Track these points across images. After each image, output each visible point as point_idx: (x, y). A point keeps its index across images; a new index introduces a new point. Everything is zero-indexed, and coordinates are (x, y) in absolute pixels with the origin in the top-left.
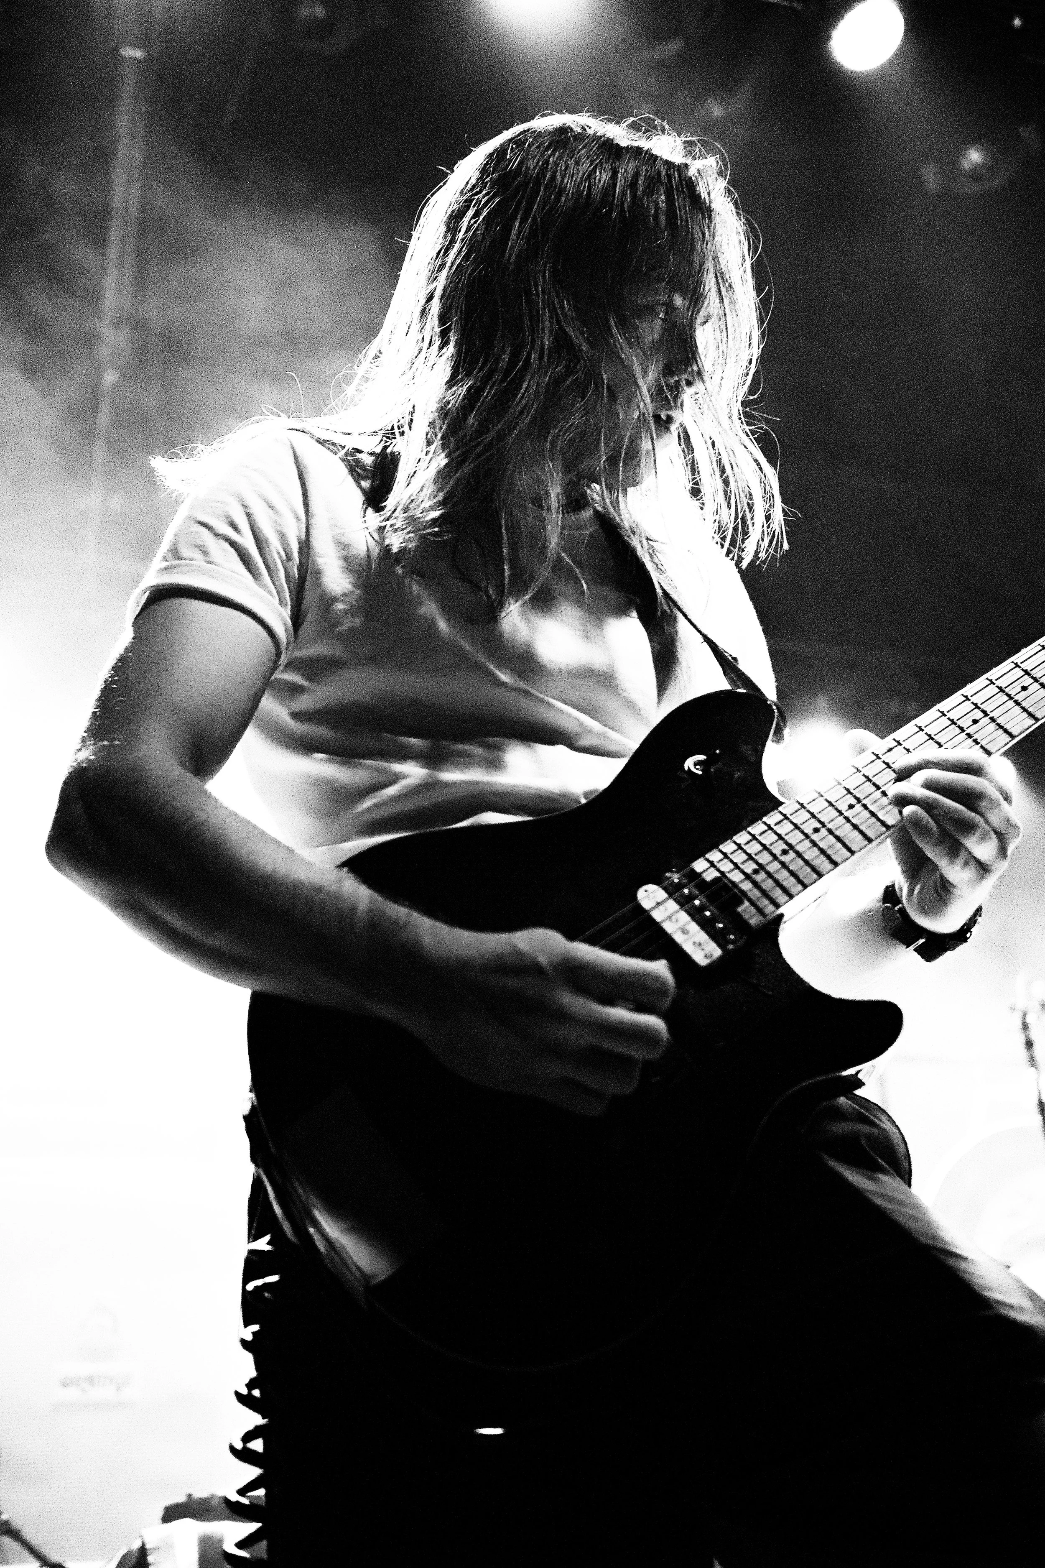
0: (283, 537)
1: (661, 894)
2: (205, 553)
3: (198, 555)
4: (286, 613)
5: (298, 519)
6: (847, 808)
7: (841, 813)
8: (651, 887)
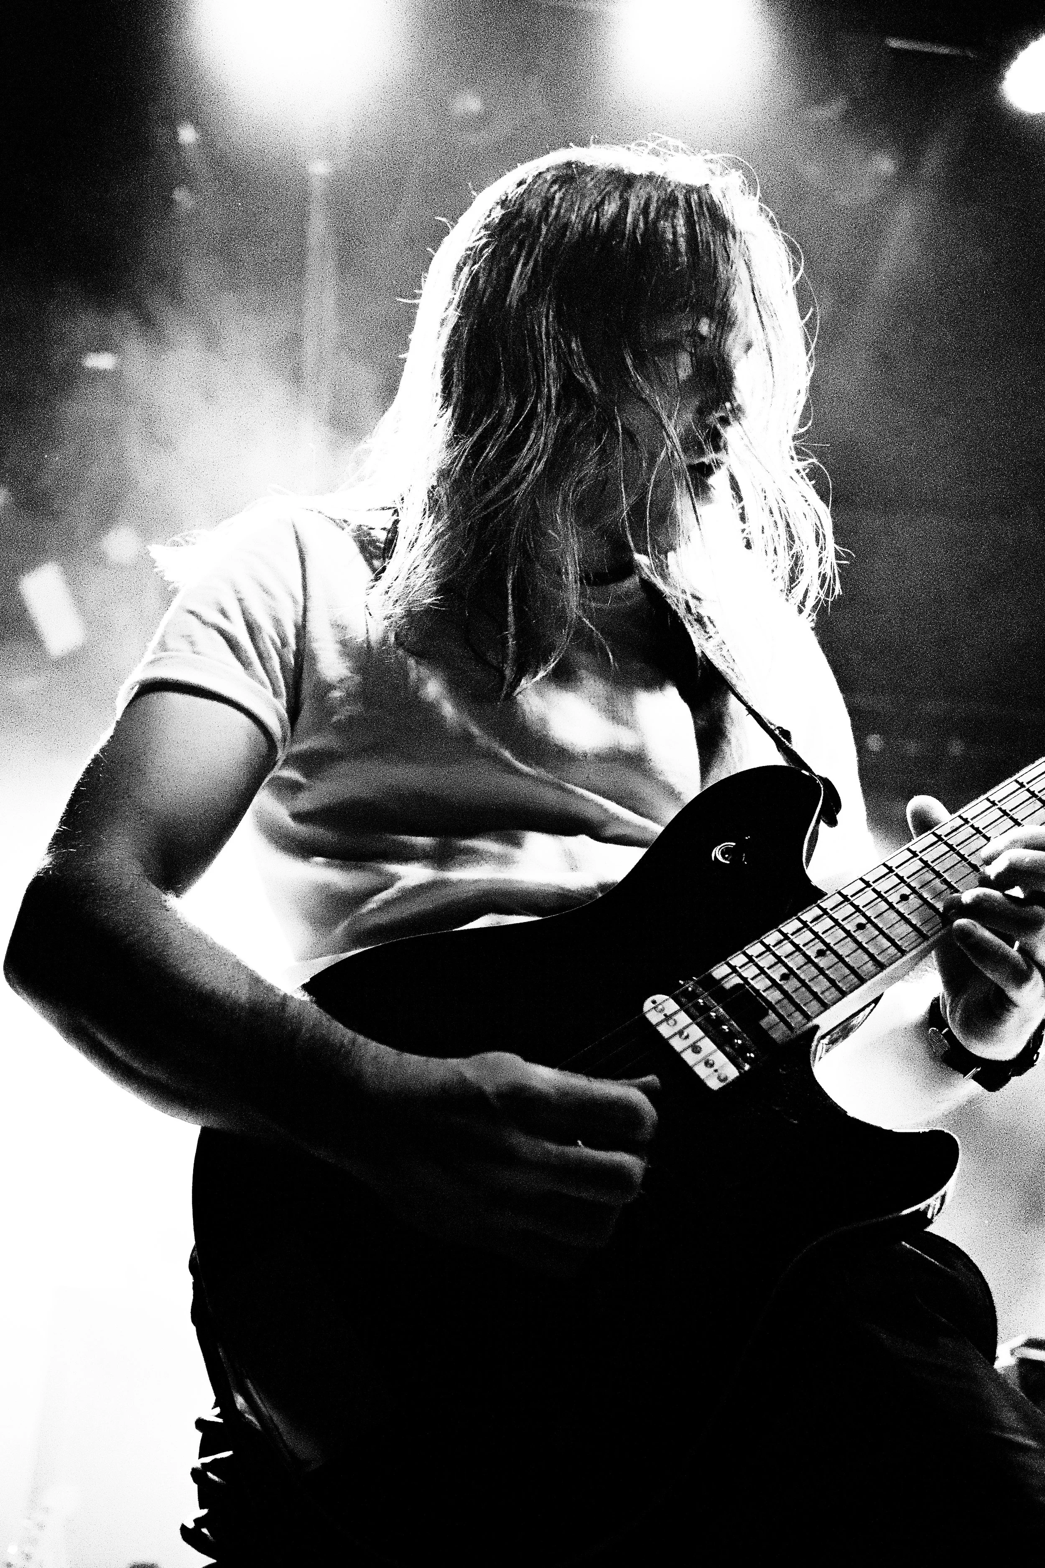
0: (277, 623)
1: (671, 1006)
2: (192, 643)
3: (184, 646)
4: (281, 705)
5: (295, 602)
6: (898, 899)
7: (891, 906)
8: (659, 998)
